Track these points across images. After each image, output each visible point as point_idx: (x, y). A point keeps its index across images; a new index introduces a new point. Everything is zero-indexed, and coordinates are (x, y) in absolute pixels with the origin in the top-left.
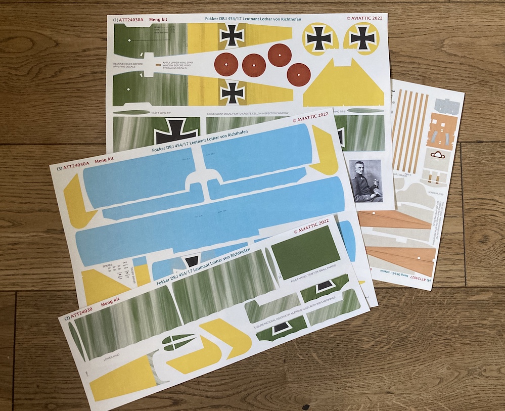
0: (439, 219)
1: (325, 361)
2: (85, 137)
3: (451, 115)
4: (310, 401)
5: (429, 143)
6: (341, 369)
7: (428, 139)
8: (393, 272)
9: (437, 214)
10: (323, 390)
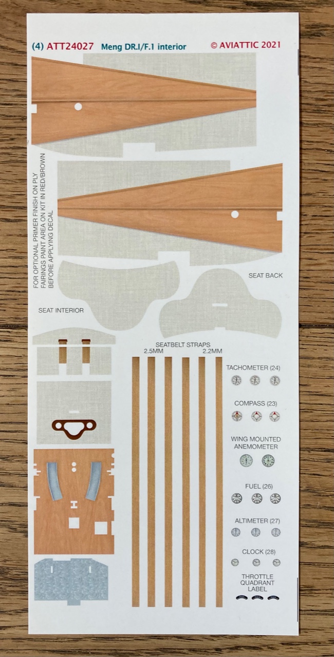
0: (39, 235)
3: (57, 558)
5: (105, 458)
7: (113, 472)
8: (147, 51)
9: (47, 248)
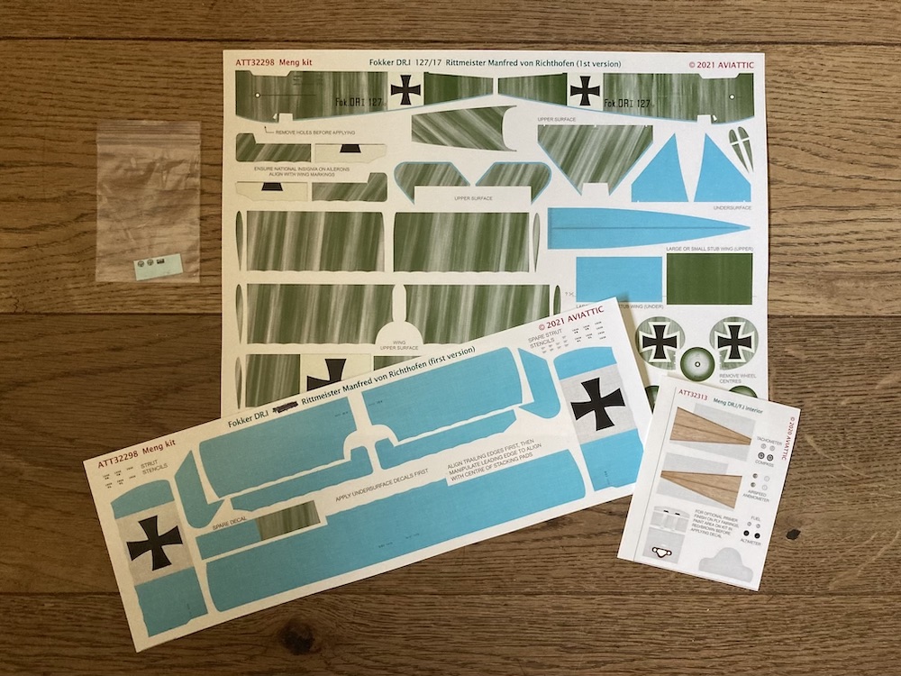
1: (829, 450)
2: (381, 29)
4: (801, 523)
6: (860, 465)
10: (824, 504)
